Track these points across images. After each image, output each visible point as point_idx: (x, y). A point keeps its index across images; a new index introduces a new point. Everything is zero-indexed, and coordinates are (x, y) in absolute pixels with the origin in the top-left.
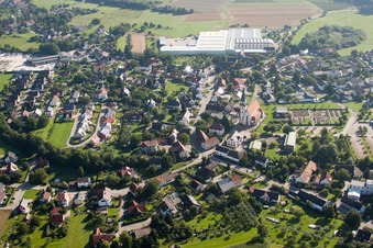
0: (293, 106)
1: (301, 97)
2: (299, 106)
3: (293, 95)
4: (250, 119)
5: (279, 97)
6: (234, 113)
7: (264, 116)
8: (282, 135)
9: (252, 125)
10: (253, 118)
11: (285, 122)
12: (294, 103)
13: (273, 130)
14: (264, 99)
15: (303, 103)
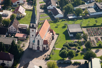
0: (85, 22)
1: (92, 11)
2: (92, 22)
3: (82, 7)
4: (41, 43)
5: (67, 11)
6: (20, 35)
7: (56, 37)
8: (83, 61)
9: (45, 51)
10: (46, 42)
11: (81, 44)
12: (86, 18)
13: (71, 56)
14: (50, 15)
15: (95, 17)
